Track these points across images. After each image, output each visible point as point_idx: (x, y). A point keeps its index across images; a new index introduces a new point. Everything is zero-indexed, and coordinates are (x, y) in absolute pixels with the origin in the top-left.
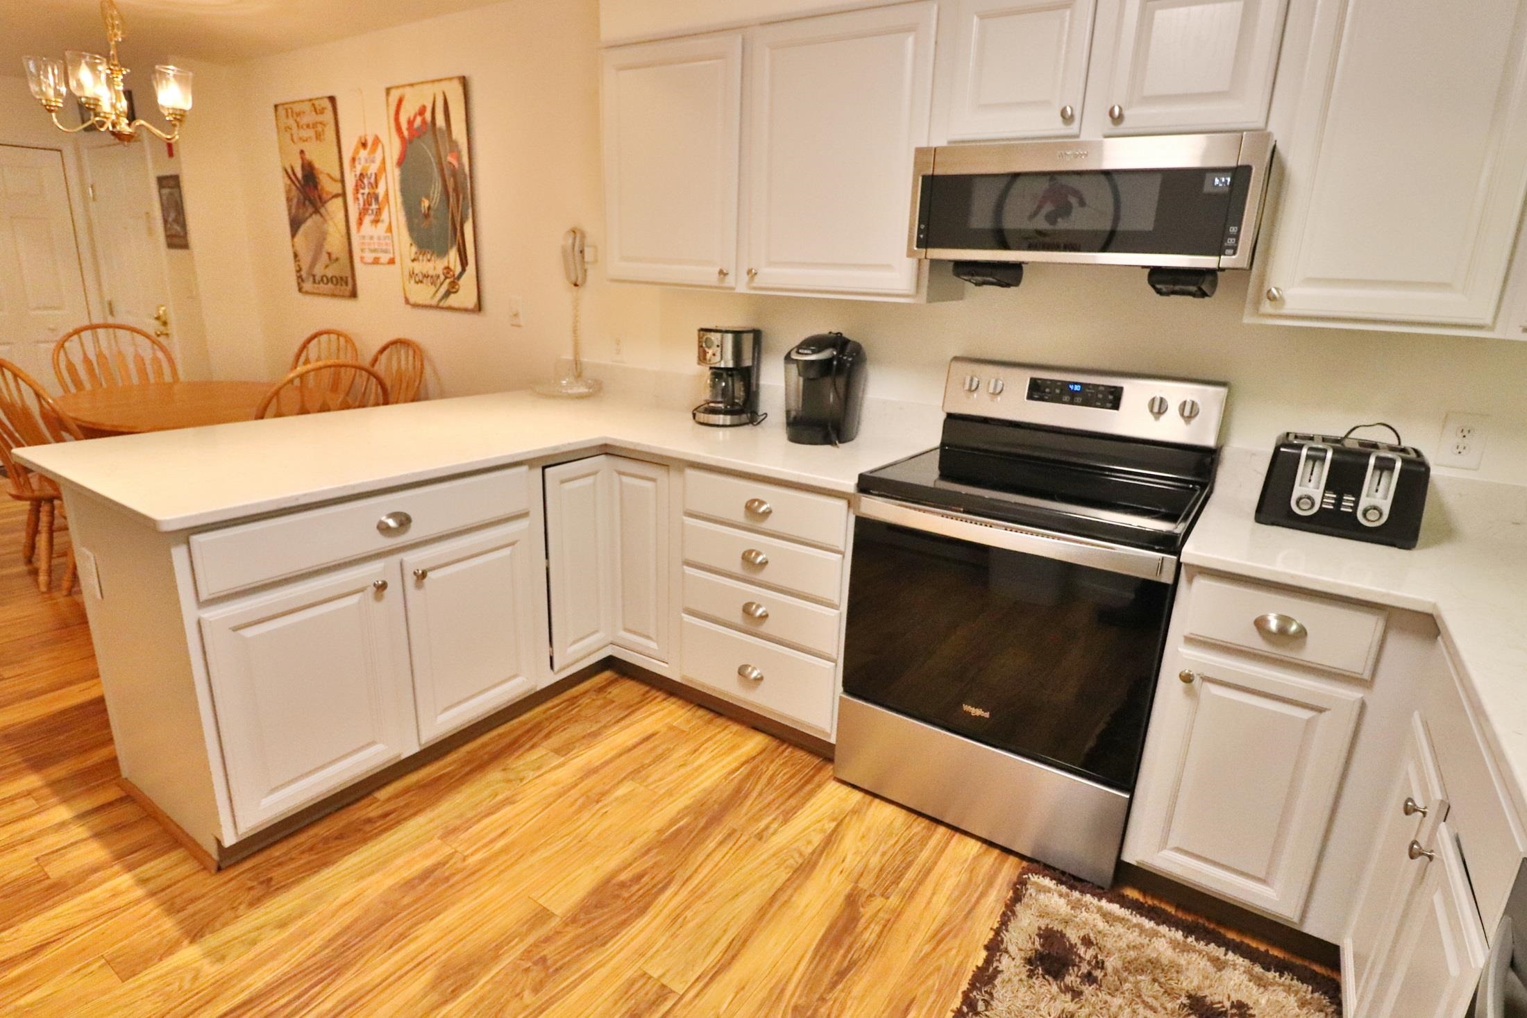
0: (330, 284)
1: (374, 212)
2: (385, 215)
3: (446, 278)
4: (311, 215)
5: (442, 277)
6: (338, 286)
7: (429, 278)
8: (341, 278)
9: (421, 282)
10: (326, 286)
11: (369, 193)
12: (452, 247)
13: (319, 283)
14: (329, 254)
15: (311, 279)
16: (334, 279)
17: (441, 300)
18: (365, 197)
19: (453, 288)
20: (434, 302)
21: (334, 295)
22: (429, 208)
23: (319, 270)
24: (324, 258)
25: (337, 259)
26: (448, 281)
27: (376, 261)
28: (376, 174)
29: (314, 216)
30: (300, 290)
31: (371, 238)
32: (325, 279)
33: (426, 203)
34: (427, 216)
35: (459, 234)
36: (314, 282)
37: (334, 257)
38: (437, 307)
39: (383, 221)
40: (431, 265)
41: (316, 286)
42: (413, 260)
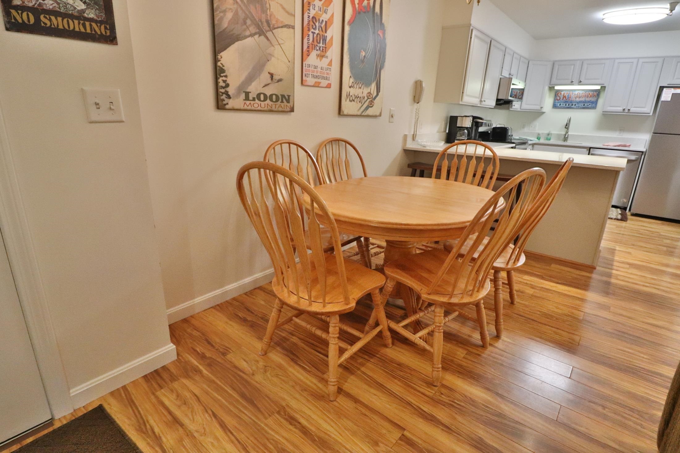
0: (268, 101)
1: (321, 49)
2: (328, 54)
3: (368, 98)
4: (252, 35)
5: (366, 98)
6: (279, 103)
7: (359, 98)
8: (283, 96)
9: (353, 101)
10: (263, 103)
11: (318, 34)
12: (373, 82)
13: (254, 99)
14: (272, 75)
15: (243, 96)
16: (274, 97)
17: (363, 112)
18: (315, 35)
19: (371, 104)
20: (359, 113)
21: (271, 111)
22: (365, 56)
23: (254, 88)
24: (264, 77)
25: (280, 80)
26: (369, 100)
27: (317, 85)
28: (326, 21)
29: (256, 36)
30: (220, 106)
31: (316, 67)
32: (262, 97)
33: (364, 54)
34: (363, 61)
35: (378, 75)
36: (247, 98)
37: (276, 77)
38: (360, 116)
39: (327, 57)
40: (361, 90)
41: (248, 102)
42: (350, 87)
